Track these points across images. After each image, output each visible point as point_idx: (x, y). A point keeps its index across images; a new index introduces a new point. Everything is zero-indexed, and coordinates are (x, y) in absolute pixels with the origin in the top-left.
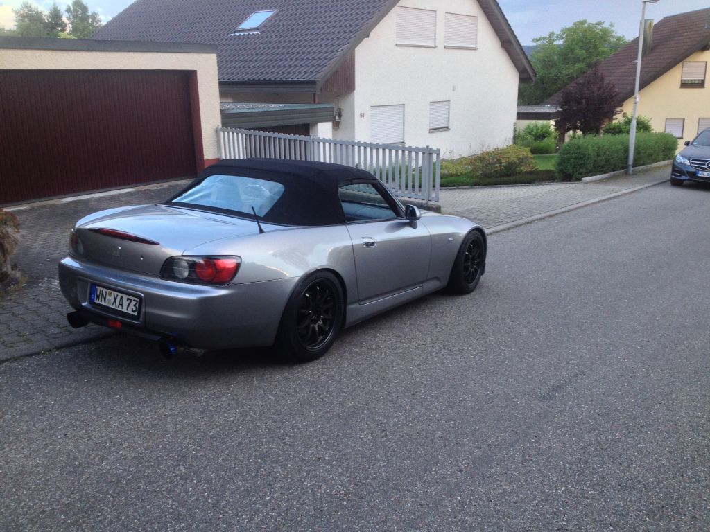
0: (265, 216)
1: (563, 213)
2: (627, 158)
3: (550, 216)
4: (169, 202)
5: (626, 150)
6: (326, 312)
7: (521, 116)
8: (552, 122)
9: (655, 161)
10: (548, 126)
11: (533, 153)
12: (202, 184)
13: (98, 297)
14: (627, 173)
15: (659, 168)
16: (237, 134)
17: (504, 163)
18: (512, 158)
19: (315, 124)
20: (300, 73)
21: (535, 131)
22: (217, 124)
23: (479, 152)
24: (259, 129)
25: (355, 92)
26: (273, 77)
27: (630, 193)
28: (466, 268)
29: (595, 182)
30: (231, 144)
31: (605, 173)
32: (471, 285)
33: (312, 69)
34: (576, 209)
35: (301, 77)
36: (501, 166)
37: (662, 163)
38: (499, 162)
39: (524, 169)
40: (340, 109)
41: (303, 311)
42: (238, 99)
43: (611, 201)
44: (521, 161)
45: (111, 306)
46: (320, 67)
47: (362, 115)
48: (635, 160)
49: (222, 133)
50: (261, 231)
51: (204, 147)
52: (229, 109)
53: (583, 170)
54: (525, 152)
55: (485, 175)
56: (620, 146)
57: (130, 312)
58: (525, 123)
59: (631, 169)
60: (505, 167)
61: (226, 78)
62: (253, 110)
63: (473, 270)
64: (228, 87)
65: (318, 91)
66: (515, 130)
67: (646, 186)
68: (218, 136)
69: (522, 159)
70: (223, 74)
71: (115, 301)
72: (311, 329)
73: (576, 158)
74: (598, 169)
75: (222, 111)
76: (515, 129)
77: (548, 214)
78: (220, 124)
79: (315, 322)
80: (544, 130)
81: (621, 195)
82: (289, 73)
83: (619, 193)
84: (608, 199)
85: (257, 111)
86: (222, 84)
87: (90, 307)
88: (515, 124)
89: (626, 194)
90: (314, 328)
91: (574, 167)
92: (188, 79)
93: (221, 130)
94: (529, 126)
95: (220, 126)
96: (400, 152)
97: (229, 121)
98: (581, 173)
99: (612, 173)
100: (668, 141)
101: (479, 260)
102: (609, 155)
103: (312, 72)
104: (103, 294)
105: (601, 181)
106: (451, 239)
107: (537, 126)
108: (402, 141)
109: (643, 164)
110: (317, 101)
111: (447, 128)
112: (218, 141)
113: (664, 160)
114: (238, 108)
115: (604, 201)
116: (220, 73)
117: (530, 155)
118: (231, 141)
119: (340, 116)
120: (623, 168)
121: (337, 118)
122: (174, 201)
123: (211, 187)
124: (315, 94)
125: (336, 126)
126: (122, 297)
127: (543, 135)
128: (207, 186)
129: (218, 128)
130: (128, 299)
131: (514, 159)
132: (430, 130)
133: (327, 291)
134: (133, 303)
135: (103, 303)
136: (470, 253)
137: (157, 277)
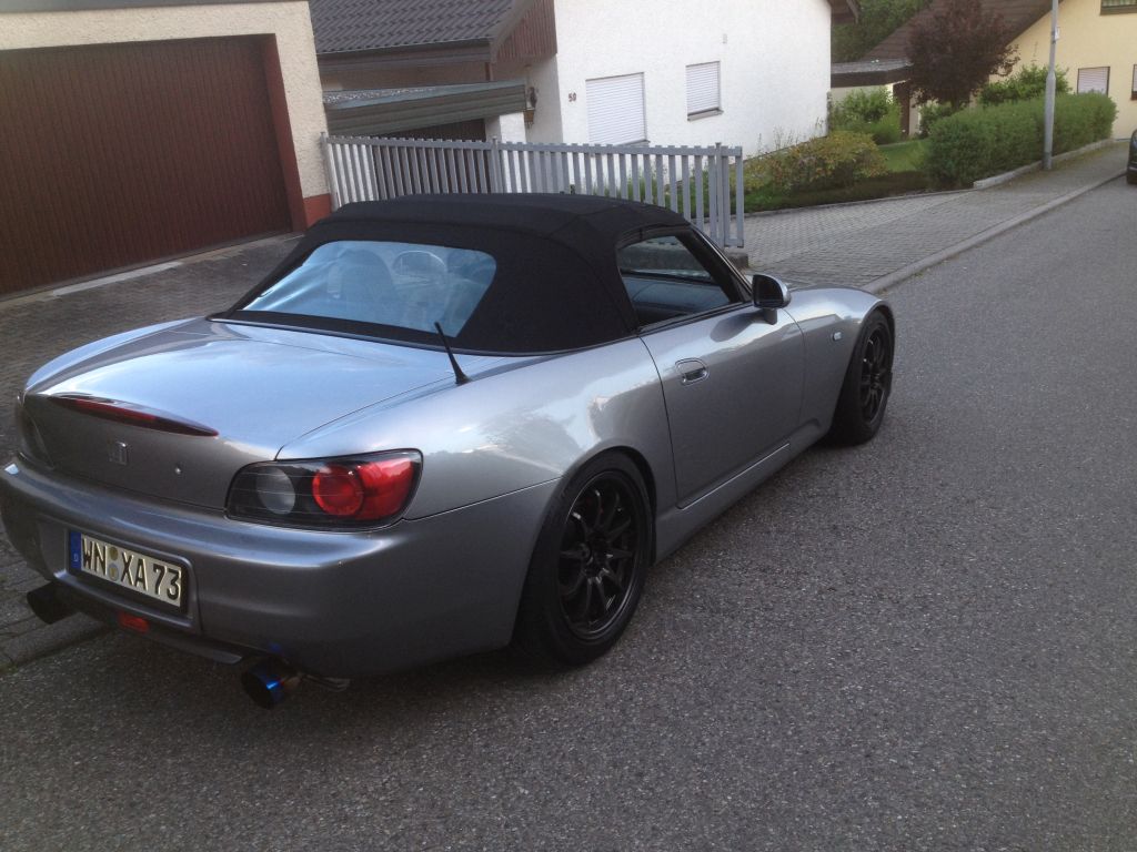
0: (460, 335)
1: (969, 249)
2: (1042, 141)
3: (950, 258)
4: (237, 313)
5: (1041, 128)
6: (617, 545)
7: (838, 81)
8: (890, 88)
9: (1084, 142)
10: (883, 96)
11: (878, 143)
12: (304, 265)
13: (88, 558)
14: (1042, 168)
15: (1092, 154)
16: (359, 146)
17: (831, 164)
18: (846, 156)
19: (495, 118)
20: (459, 28)
21: (862, 105)
22: (319, 130)
23: (773, 148)
24: (398, 135)
25: (557, 55)
26: (411, 40)
27: (1066, 203)
28: (864, 390)
29: (996, 187)
30: (350, 166)
31: (1009, 170)
32: (872, 423)
33: (480, 20)
34: (988, 240)
35: (462, 36)
36: (825, 170)
37: (1093, 146)
38: (822, 162)
39: (867, 173)
40: (532, 89)
41: (569, 553)
42: (353, 83)
43: (1041, 221)
44: (861, 159)
45: (118, 582)
46: (493, 16)
47: (573, 97)
48: (1055, 144)
49: (330, 146)
50: (461, 379)
51: (301, 174)
52: (338, 102)
53: (975, 168)
54: (864, 143)
55: (797, 189)
56: (1032, 122)
57: (162, 596)
58: (843, 93)
59: (1050, 160)
60: (834, 172)
61: (328, 47)
62: (382, 101)
63: (874, 392)
64: (334, 64)
65: (493, 59)
66: (830, 107)
67: (1087, 188)
68: (324, 153)
69: (863, 155)
70: (322, 41)
71: (126, 571)
72: (589, 589)
73: (961, 147)
74: (999, 164)
75: (328, 108)
76: (829, 103)
77: (944, 254)
78: (326, 130)
79: (595, 570)
80: (877, 102)
81: (1053, 209)
82: (439, 30)
83: (1049, 206)
84: (1035, 218)
85: (390, 101)
86: (323, 59)
87: (72, 581)
88: (829, 96)
89: (1060, 205)
90: (594, 584)
91: (959, 164)
92: (261, 50)
93: (328, 141)
94: (850, 97)
95: (327, 135)
96: (640, 158)
97: (341, 123)
98: (972, 174)
99: (1021, 169)
100: (1100, 108)
101: (883, 371)
102: (1015, 138)
103: (480, 26)
104: (97, 554)
105: (1005, 185)
106: (837, 335)
107: (863, 97)
108: (643, 138)
109: (1065, 151)
110: (492, 79)
111: (717, 109)
112: (325, 163)
113: (1095, 141)
114: (356, 98)
115: (1030, 220)
116: (318, 40)
117: (874, 146)
118: (349, 160)
119: (534, 101)
120: (1036, 159)
121: (529, 105)
122: (246, 308)
123: (326, 271)
124: (487, 65)
125: (529, 120)
126: (140, 563)
127: (875, 112)
128: (316, 268)
129: (322, 138)
130: (156, 567)
131: (847, 156)
132: (689, 115)
133: (618, 498)
134: (168, 577)
135: (99, 573)
136: (870, 360)
137: (220, 515)
